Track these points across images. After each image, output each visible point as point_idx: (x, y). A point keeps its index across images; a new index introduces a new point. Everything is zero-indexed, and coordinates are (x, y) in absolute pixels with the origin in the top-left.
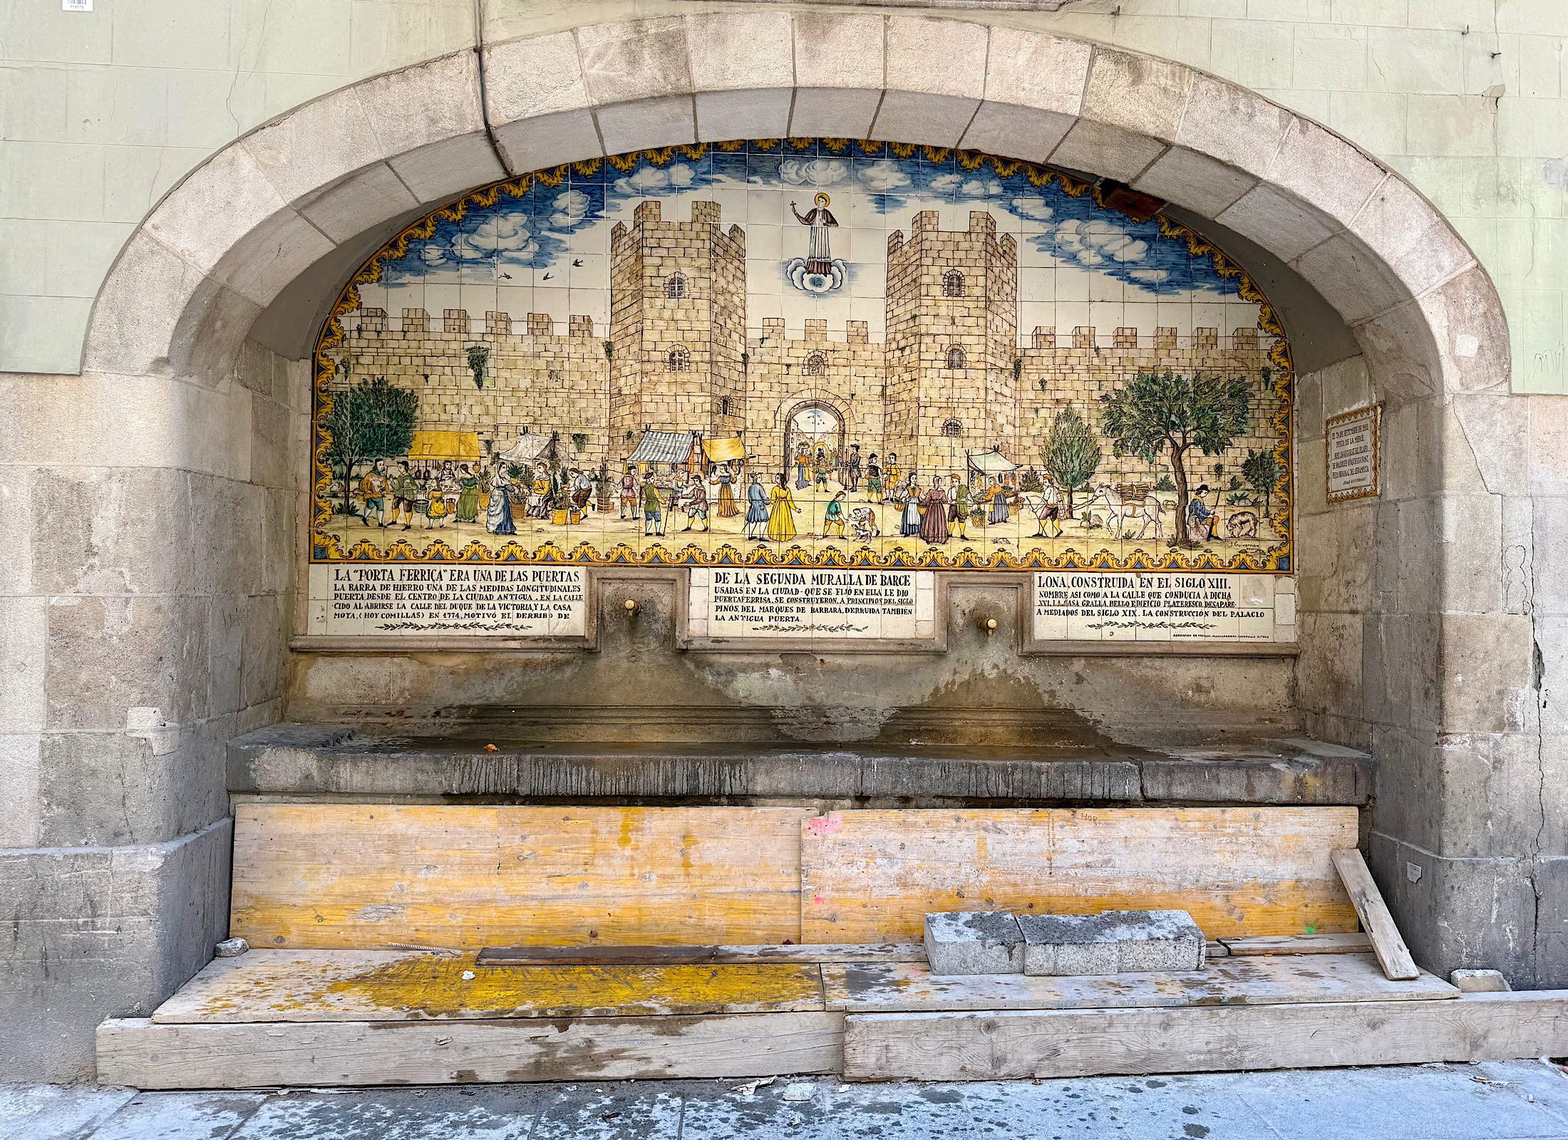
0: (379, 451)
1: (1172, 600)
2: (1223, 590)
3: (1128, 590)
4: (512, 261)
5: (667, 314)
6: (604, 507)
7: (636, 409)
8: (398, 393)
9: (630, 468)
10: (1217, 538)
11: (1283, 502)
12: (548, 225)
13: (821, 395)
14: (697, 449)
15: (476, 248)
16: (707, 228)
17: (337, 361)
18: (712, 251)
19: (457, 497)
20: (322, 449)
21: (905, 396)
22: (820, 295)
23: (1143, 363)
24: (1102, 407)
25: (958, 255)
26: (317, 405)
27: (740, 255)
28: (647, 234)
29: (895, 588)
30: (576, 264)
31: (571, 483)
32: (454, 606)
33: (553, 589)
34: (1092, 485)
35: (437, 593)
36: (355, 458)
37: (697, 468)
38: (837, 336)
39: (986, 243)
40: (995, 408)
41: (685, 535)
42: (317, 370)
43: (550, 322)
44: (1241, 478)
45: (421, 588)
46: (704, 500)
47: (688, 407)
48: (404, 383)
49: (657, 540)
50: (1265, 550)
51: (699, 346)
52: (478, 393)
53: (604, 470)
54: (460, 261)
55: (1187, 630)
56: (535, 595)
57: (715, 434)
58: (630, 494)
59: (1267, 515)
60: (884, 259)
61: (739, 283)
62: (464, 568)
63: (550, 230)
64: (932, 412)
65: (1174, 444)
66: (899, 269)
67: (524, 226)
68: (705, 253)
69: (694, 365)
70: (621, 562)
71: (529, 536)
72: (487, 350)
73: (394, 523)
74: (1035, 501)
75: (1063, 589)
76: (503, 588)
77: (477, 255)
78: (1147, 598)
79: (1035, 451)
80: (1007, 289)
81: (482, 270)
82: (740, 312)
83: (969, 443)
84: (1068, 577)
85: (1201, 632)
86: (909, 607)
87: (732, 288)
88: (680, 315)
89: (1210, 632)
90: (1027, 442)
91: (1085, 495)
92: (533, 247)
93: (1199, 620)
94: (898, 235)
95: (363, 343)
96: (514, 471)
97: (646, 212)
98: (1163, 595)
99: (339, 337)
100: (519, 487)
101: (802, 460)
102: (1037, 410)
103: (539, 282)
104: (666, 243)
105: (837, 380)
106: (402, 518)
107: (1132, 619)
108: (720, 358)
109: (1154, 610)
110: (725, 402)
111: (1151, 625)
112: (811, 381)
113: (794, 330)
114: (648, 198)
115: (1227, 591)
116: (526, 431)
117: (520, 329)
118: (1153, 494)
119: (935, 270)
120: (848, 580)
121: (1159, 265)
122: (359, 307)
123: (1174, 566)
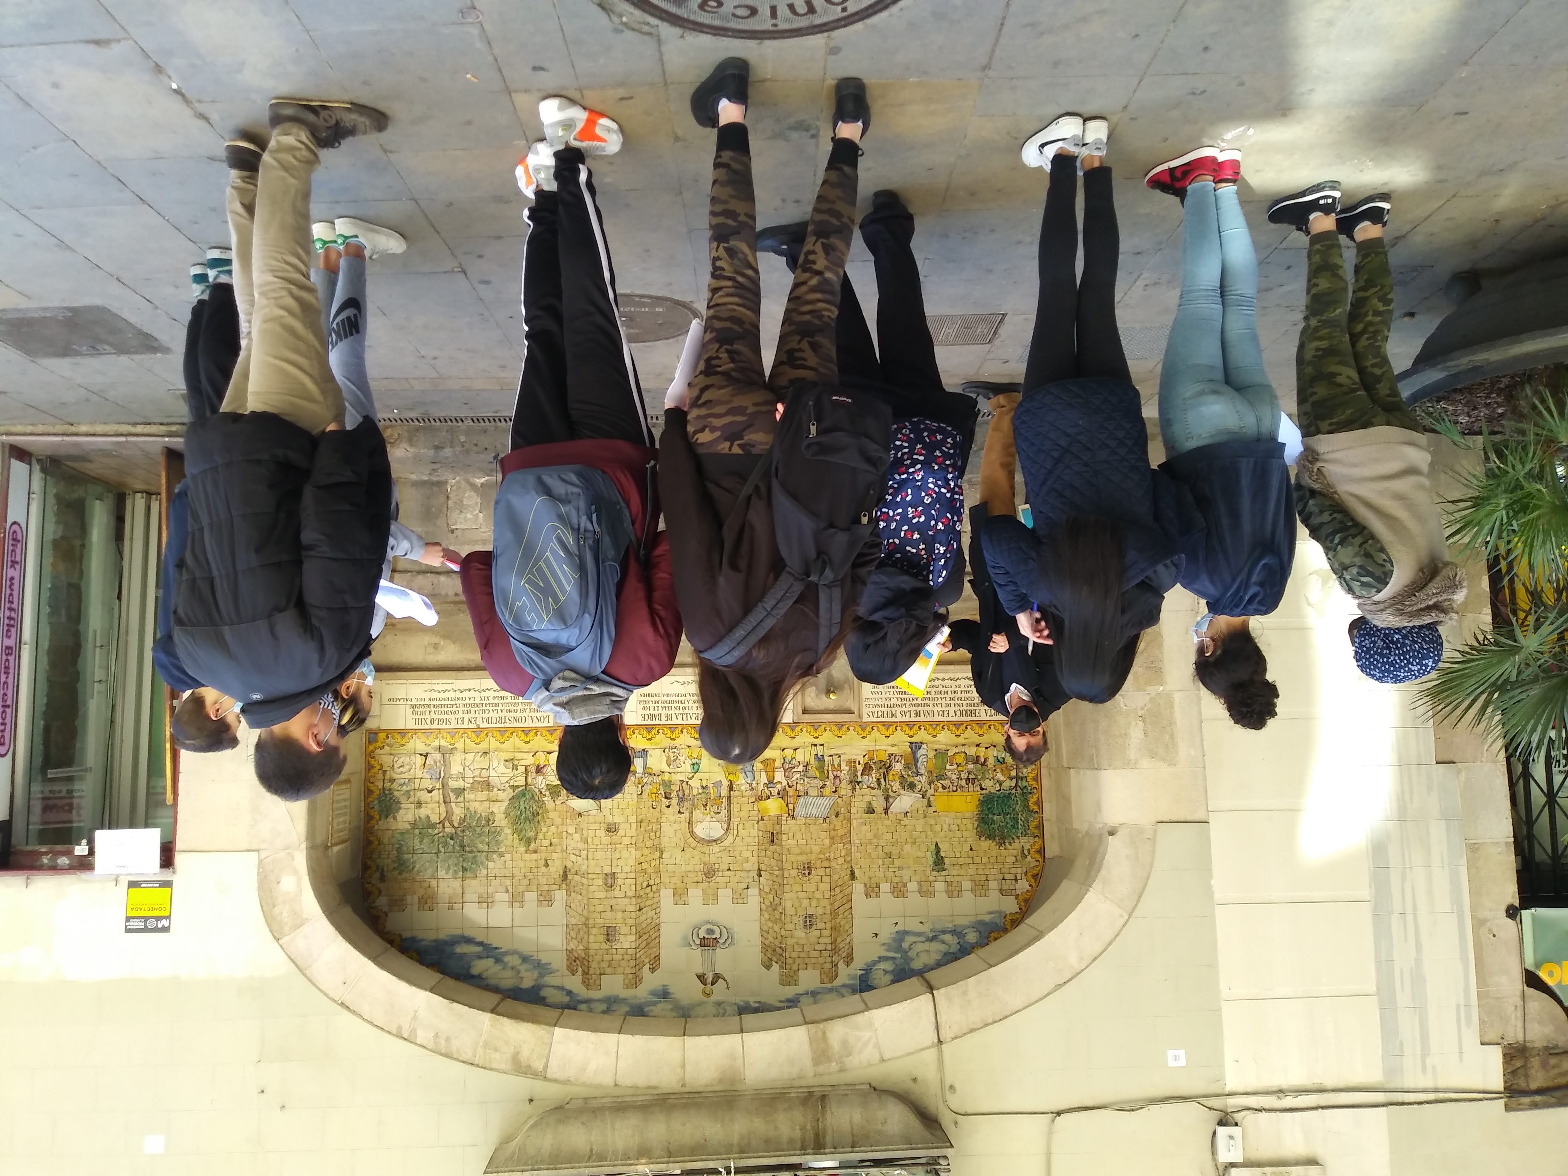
0: (999, 797)
1: (454, 709)
2: (417, 717)
3: (486, 715)
4: (919, 934)
5: (814, 903)
6: (852, 763)
7: (833, 833)
8: (990, 837)
9: (836, 791)
10: (421, 755)
11: (372, 783)
12: (896, 962)
13: (706, 849)
14: (791, 806)
15: (943, 942)
16: (788, 967)
17: (1029, 857)
18: (784, 950)
19: (948, 767)
20: (1035, 797)
21: (646, 852)
22: (708, 923)
23: (474, 883)
24: (503, 849)
25: (607, 958)
26: (1040, 826)
27: (765, 948)
28: (829, 959)
29: (652, 712)
30: (876, 935)
31: (875, 779)
32: (946, 693)
33: (884, 706)
34: (511, 791)
35: (956, 701)
36: (1014, 791)
37: (790, 794)
38: (695, 893)
39: (589, 967)
40: (581, 845)
41: (796, 746)
42: (1042, 851)
43: (893, 892)
44: (403, 800)
45: (967, 705)
46: (785, 771)
47: (798, 836)
48: (986, 844)
49: (816, 741)
50: (386, 747)
51: (791, 881)
52: (938, 840)
53: (853, 789)
54: (953, 932)
55: (445, 687)
56: (894, 701)
57: (779, 817)
58: (835, 773)
59: (385, 772)
60: (662, 952)
61: (765, 928)
62: (941, 719)
63: (894, 958)
64: (626, 841)
65: (452, 824)
66: (652, 945)
67: (912, 960)
68: (789, 949)
69: (795, 866)
70: (840, 725)
71: (899, 742)
72: (933, 870)
73: (987, 748)
74: (550, 778)
75: (532, 714)
76: (915, 705)
77: (943, 937)
78: (473, 710)
79: (552, 815)
80: (573, 934)
81: (939, 927)
82: (764, 907)
83: (600, 818)
84: (529, 724)
85: (434, 687)
86: (642, 698)
87: (770, 924)
88: (806, 903)
89: (427, 687)
90: (558, 821)
91: (516, 784)
92: (905, 945)
93: (435, 695)
94: (653, 970)
95: (1013, 871)
96: (912, 786)
97: (830, 975)
98: (461, 712)
99: (1029, 874)
100: (908, 775)
101: (718, 801)
102: (551, 844)
103: (900, 921)
104: (816, 954)
105: (693, 861)
106: (982, 752)
107: (483, 694)
108: (777, 873)
109: (468, 701)
110: (772, 841)
111: (470, 690)
112: (713, 859)
113: (725, 894)
114: (829, 986)
115: (415, 717)
116: (906, 814)
117: (912, 887)
118: (467, 785)
119: (626, 945)
120: (685, 717)
121: (462, 956)
122: (1017, 896)
123: (453, 733)
